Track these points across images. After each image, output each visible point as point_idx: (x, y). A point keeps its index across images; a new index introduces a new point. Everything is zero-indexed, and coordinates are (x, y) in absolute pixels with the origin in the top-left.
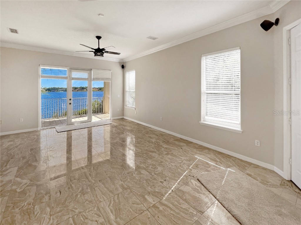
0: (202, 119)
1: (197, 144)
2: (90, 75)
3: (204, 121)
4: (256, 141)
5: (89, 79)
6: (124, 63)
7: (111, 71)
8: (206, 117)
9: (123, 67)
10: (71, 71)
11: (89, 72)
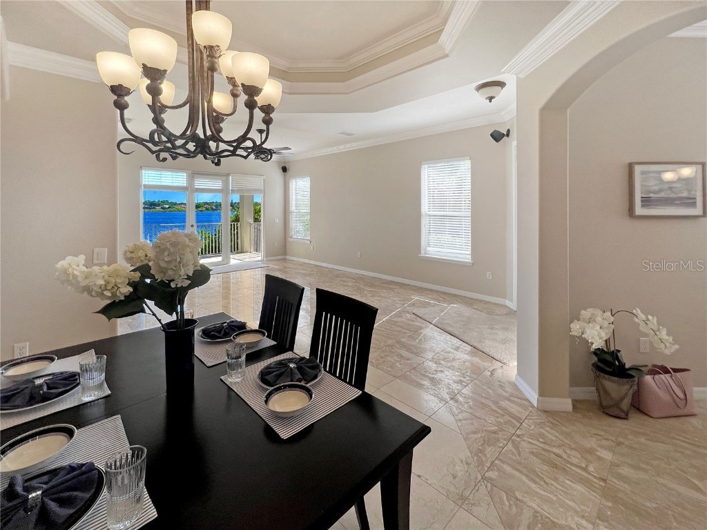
0: (423, 252)
1: (416, 286)
2: (226, 183)
3: (425, 253)
4: (488, 273)
5: (225, 191)
6: (285, 163)
7: (264, 177)
8: (428, 249)
9: (284, 169)
10: (193, 177)
11: (224, 178)
